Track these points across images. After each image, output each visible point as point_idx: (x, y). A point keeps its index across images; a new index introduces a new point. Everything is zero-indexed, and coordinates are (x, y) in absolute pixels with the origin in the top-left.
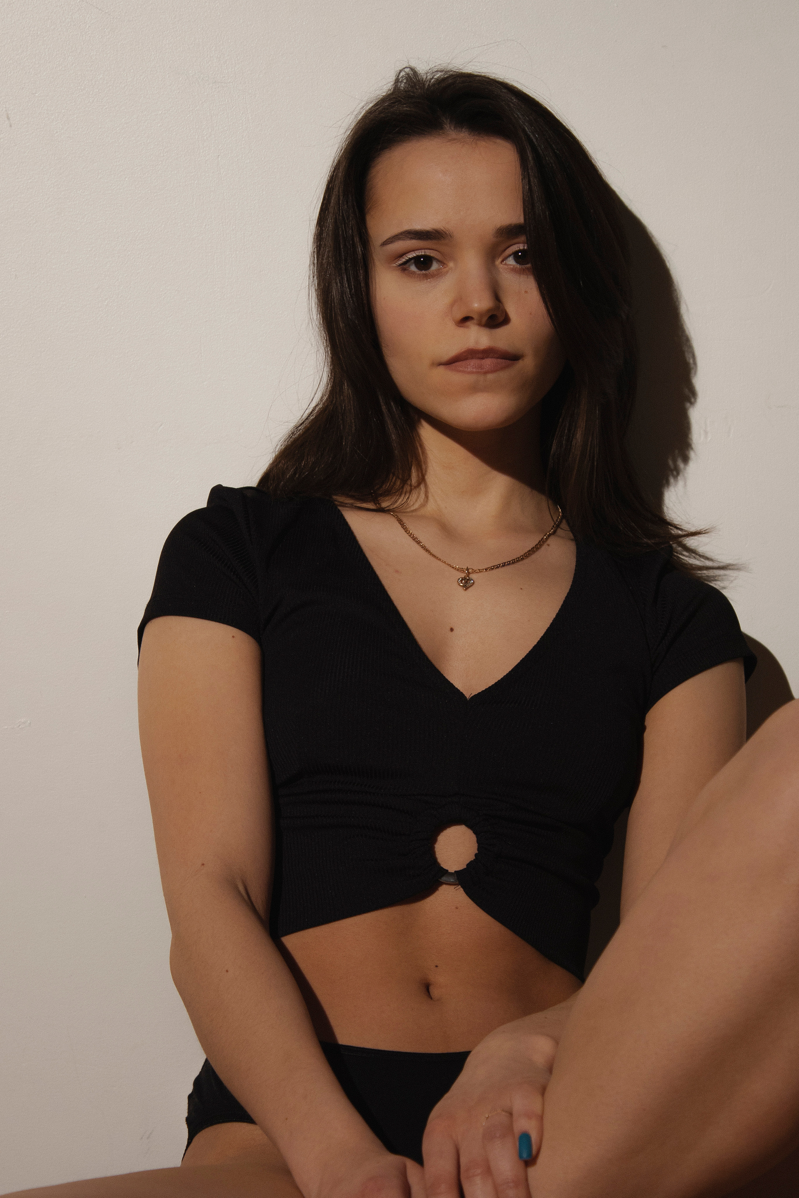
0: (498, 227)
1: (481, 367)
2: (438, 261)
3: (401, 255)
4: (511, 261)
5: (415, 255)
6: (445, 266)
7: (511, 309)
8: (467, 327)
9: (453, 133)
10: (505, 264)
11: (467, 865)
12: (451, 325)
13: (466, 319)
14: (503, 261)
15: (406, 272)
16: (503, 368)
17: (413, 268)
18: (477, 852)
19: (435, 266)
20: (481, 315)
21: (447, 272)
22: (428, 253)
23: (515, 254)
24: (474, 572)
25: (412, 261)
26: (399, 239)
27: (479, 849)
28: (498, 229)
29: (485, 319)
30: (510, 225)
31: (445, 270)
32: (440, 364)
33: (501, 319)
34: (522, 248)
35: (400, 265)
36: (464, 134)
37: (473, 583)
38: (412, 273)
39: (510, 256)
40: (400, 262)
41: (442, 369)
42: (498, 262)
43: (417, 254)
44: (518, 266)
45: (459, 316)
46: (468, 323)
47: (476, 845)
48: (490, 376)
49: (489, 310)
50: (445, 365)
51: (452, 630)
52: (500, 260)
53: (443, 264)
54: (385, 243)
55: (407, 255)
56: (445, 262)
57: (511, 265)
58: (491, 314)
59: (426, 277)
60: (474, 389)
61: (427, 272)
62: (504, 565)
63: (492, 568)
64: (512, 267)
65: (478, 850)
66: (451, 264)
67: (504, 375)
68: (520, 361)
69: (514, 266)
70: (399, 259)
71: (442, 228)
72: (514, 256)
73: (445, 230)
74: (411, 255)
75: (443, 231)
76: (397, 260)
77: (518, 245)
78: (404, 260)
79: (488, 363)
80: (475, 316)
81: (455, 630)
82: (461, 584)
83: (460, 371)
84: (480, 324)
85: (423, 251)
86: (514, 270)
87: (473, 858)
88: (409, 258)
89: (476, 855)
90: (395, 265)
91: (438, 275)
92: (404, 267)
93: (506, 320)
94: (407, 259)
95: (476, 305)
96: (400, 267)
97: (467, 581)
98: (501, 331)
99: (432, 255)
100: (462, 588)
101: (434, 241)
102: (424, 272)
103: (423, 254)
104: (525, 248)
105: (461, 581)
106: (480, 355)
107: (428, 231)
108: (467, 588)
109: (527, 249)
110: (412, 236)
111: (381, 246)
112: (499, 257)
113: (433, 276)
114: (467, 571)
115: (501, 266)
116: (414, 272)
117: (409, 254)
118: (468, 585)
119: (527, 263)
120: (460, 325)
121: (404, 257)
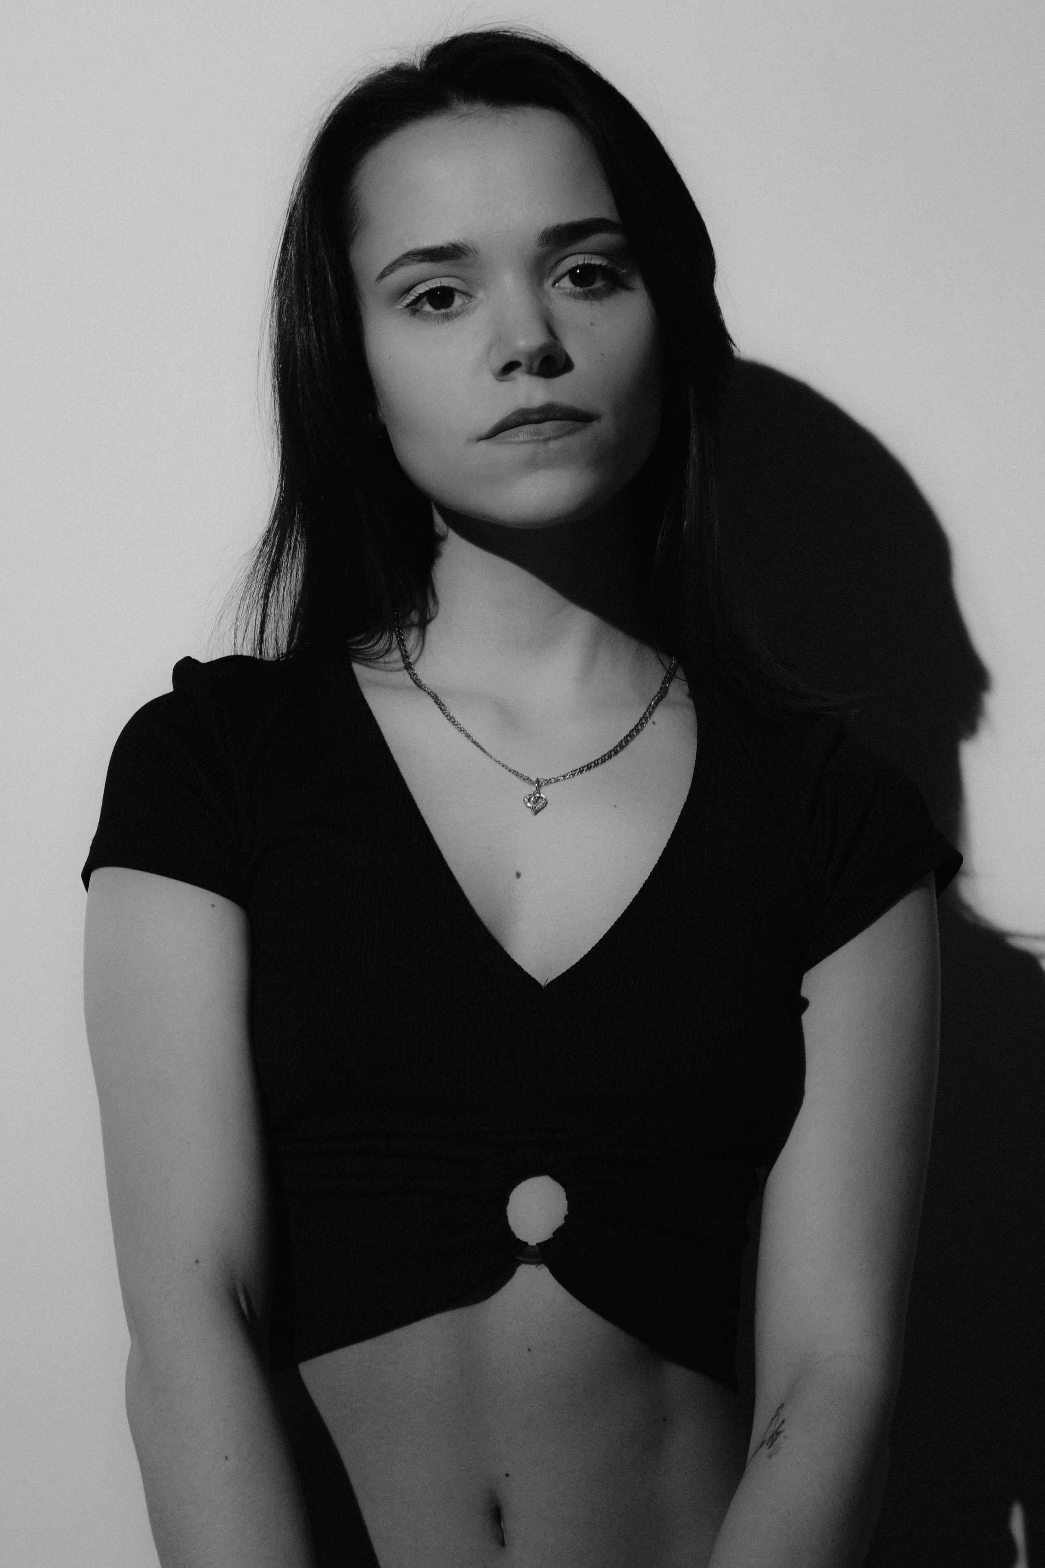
0: (542, 230)
1: (538, 433)
2: (464, 293)
3: (408, 290)
4: (566, 283)
5: (427, 289)
6: (473, 299)
7: (573, 348)
8: (513, 379)
10: (558, 288)
11: (555, 1233)
12: (488, 380)
13: (510, 367)
14: (554, 284)
15: (417, 313)
16: (570, 433)
17: (428, 308)
18: (567, 1213)
19: (458, 301)
20: (531, 357)
21: (476, 307)
22: (446, 282)
23: (571, 273)
24: (548, 782)
25: (425, 299)
26: (402, 265)
27: (569, 1208)
28: (542, 234)
29: (536, 364)
30: (558, 226)
31: (473, 304)
32: (480, 439)
33: (560, 364)
34: (581, 263)
35: (408, 306)
37: (546, 804)
38: (425, 315)
39: (563, 276)
40: (408, 301)
41: (483, 443)
42: (548, 284)
43: (432, 287)
44: (578, 289)
45: (499, 363)
46: (515, 374)
47: (566, 1202)
48: (554, 445)
49: (541, 349)
50: (487, 438)
51: (518, 875)
52: (551, 282)
53: (468, 298)
54: (382, 276)
55: (415, 289)
56: (471, 293)
57: (567, 288)
58: (545, 355)
59: (448, 317)
60: (532, 465)
61: (447, 311)
62: (589, 767)
63: (573, 774)
64: (568, 291)
65: (569, 1210)
66: (481, 295)
67: (574, 442)
68: (595, 423)
69: (571, 289)
70: (405, 296)
71: (462, 240)
72: (570, 277)
73: (466, 243)
74: (423, 288)
75: (464, 245)
76: (402, 298)
77: (573, 258)
78: (412, 298)
79: (548, 427)
80: (523, 360)
81: (522, 877)
82: (529, 805)
83: (509, 443)
84: (530, 372)
85: (438, 280)
86: (571, 295)
87: (561, 1222)
88: (420, 294)
89: (566, 1218)
90: (400, 307)
91: (463, 313)
92: (414, 308)
93: (567, 366)
94: (418, 295)
95: (522, 344)
96: (408, 309)
97: (537, 800)
98: (564, 380)
99: (451, 285)
100: (530, 813)
101: (452, 262)
102: (443, 311)
103: (439, 285)
104: (586, 262)
105: (529, 800)
106: (536, 417)
107: (442, 248)
108: (536, 812)
109: (589, 262)
110: (420, 257)
111: (377, 280)
112: (549, 276)
113: (457, 315)
114: (538, 781)
115: (553, 290)
116: (429, 312)
117: (418, 287)
118: (539, 806)
119: (592, 283)
120: (505, 377)
121: (412, 292)
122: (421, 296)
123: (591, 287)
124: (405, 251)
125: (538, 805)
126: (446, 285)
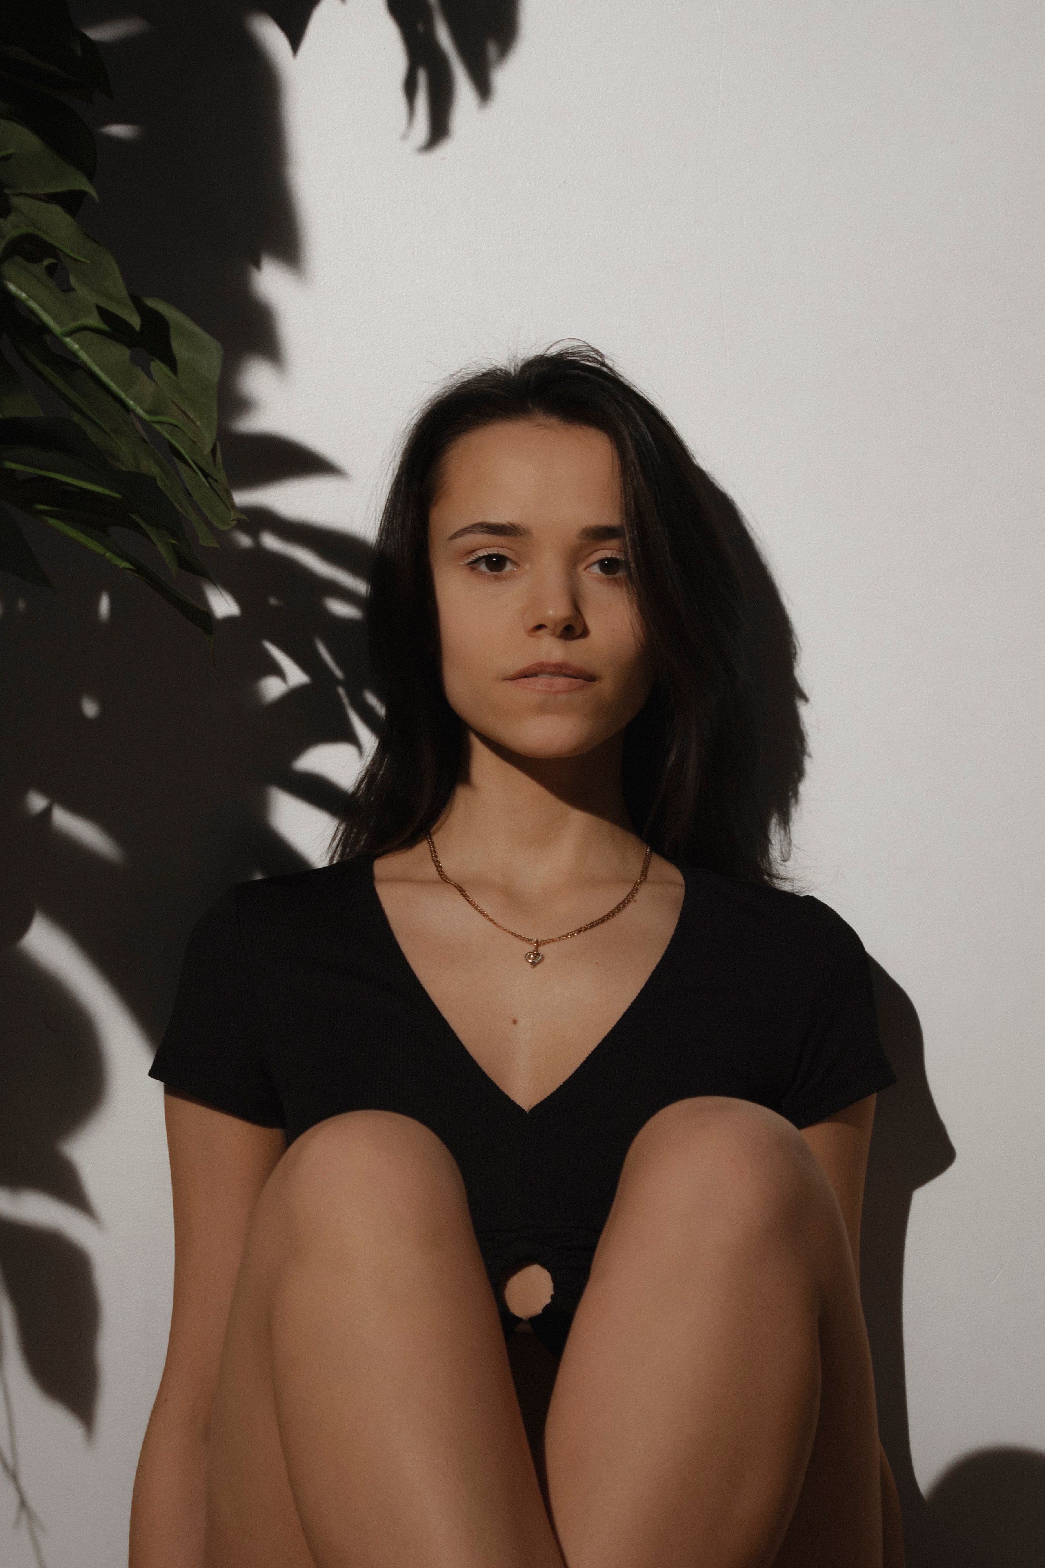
0: (584, 527)
1: (552, 685)
2: (514, 563)
3: (472, 552)
4: (596, 569)
5: (486, 553)
6: (520, 568)
7: (592, 621)
8: (539, 636)
9: (541, 419)
10: (589, 572)
12: (521, 633)
13: (539, 627)
14: (586, 568)
15: (476, 571)
16: (578, 689)
17: (483, 568)
18: (553, 1293)
19: (509, 567)
20: (556, 623)
21: (522, 574)
22: (501, 551)
23: (601, 562)
24: (545, 942)
25: (484, 560)
26: (470, 532)
27: (555, 1291)
28: (583, 530)
29: (560, 629)
30: (597, 527)
31: (519, 574)
32: (506, 678)
33: (579, 631)
34: (609, 556)
35: (469, 564)
36: (553, 421)
37: (543, 958)
38: (481, 573)
39: (594, 563)
40: (469, 560)
41: (507, 683)
42: (580, 568)
43: (490, 553)
44: (603, 576)
45: (533, 623)
46: (541, 632)
47: (553, 1286)
48: (563, 698)
49: (565, 619)
50: (511, 680)
51: (515, 1022)
52: (583, 566)
53: (517, 567)
54: (454, 537)
55: (477, 552)
56: (520, 563)
57: (595, 573)
58: (567, 624)
59: (497, 578)
60: (542, 709)
61: (498, 574)
62: (580, 931)
63: (566, 936)
64: (596, 576)
66: (527, 567)
67: (578, 697)
68: (597, 683)
69: (599, 574)
70: (468, 556)
71: (520, 523)
72: (599, 565)
73: (522, 526)
74: (482, 553)
75: (520, 526)
76: (465, 557)
77: (605, 551)
78: (474, 558)
79: (560, 681)
80: (549, 625)
81: (518, 1022)
82: (530, 961)
83: (527, 687)
84: (553, 634)
85: (496, 548)
86: (598, 579)
88: (480, 557)
90: (463, 563)
91: (511, 576)
92: (473, 565)
93: (585, 633)
94: (477, 557)
95: (551, 612)
96: (469, 566)
97: (536, 956)
98: (578, 645)
99: (505, 555)
100: (529, 966)
101: (510, 538)
102: (495, 573)
103: (496, 553)
104: (613, 556)
105: (529, 958)
106: (551, 669)
107: (504, 526)
108: (534, 964)
109: (616, 557)
110: (485, 529)
111: (449, 539)
112: (583, 561)
113: (505, 578)
114: (537, 942)
115: (584, 573)
116: (484, 572)
117: (479, 551)
118: (537, 961)
119: (615, 573)
120: (533, 634)
121: (474, 554)
122: (481, 558)
123: (614, 576)
124: (474, 522)
125: (536, 959)
126: (501, 553)
